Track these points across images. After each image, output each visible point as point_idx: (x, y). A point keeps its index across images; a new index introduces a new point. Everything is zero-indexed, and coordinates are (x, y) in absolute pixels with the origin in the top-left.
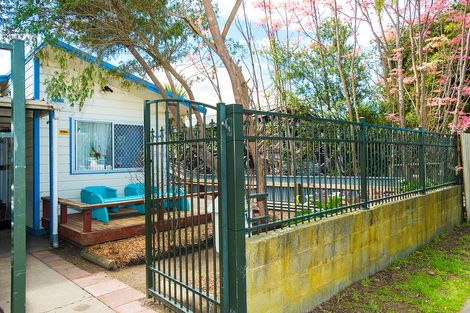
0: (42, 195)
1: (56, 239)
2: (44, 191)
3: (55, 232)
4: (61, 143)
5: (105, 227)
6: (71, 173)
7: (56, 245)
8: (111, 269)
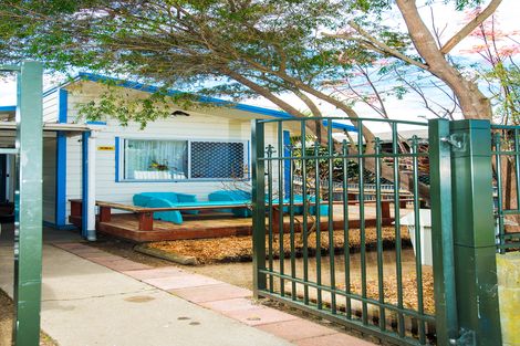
0: (69, 198)
1: (92, 234)
3: (91, 228)
4: (101, 157)
5: (176, 227)
6: (117, 181)
7: (92, 238)
8: (190, 264)
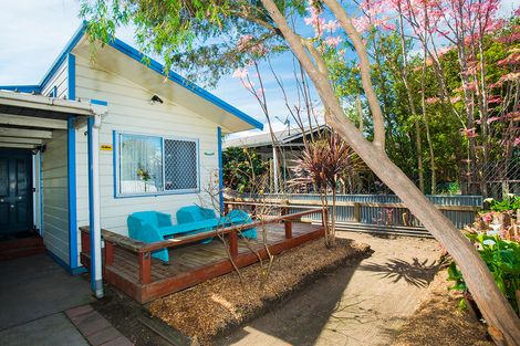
0: (79, 225)
1: (99, 285)
2: (82, 219)
3: (98, 276)
4: (102, 160)
6: (115, 197)
7: (99, 293)
